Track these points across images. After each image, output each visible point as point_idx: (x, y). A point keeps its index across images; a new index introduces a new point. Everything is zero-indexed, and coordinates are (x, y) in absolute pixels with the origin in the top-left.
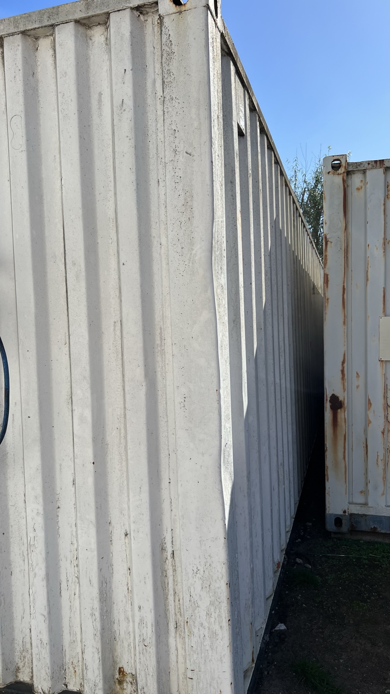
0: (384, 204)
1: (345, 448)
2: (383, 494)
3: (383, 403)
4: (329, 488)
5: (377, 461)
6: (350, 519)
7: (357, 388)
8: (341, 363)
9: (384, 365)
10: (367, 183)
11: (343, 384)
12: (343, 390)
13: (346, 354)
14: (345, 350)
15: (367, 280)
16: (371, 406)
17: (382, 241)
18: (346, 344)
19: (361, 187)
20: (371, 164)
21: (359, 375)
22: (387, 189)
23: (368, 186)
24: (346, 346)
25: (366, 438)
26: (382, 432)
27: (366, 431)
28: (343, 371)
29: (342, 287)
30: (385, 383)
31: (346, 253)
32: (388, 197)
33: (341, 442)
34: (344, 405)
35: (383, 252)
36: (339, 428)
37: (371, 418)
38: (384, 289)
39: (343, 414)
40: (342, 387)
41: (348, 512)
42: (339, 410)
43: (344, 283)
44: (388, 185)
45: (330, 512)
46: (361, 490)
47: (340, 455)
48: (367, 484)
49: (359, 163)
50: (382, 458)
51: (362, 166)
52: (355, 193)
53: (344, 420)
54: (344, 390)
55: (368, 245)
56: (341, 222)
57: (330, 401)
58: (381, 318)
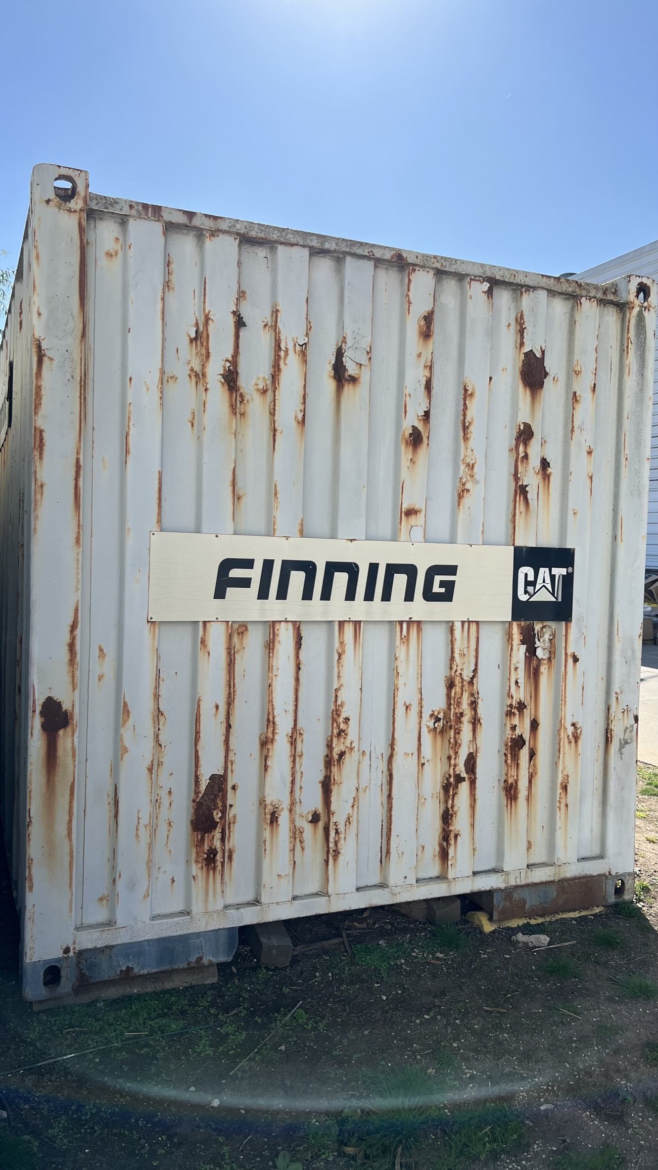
0: (163, 299)
1: (73, 813)
2: (147, 896)
3: (153, 708)
4: (34, 905)
5: (137, 829)
6: (79, 963)
7: (99, 680)
8: (68, 629)
9: (157, 630)
10: (130, 247)
11: (71, 674)
12: (70, 687)
13: (80, 608)
14: (78, 601)
15: (127, 452)
16: (128, 716)
17: (157, 375)
18: (80, 587)
19: (116, 253)
20: (136, 208)
21: (105, 652)
22: (167, 268)
23: (131, 253)
24: (80, 592)
25: (116, 785)
26: (148, 769)
27: (115, 770)
28: (72, 646)
29: (74, 462)
30: (157, 666)
31: (82, 388)
32: (168, 287)
33: (62, 801)
34: (72, 719)
35: (159, 398)
36: (59, 771)
37: (127, 742)
38: (160, 473)
39: (69, 740)
40: (69, 679)
41: (74, 948)
42: (61, 732)
43: (78, 453)
44: (169, 262)
45: (35, 959)
46: (101, 895)
47: (61, 829)
48: (114, 881)
49: (111, 200)
50: (147, 822)
51: (118, 207)
52: (103, 262)
53: (70, 754)
54: (73, 687)
55: (131, 379)
56: (73, 318)
57: (41, 713)
58: (153, 534)
